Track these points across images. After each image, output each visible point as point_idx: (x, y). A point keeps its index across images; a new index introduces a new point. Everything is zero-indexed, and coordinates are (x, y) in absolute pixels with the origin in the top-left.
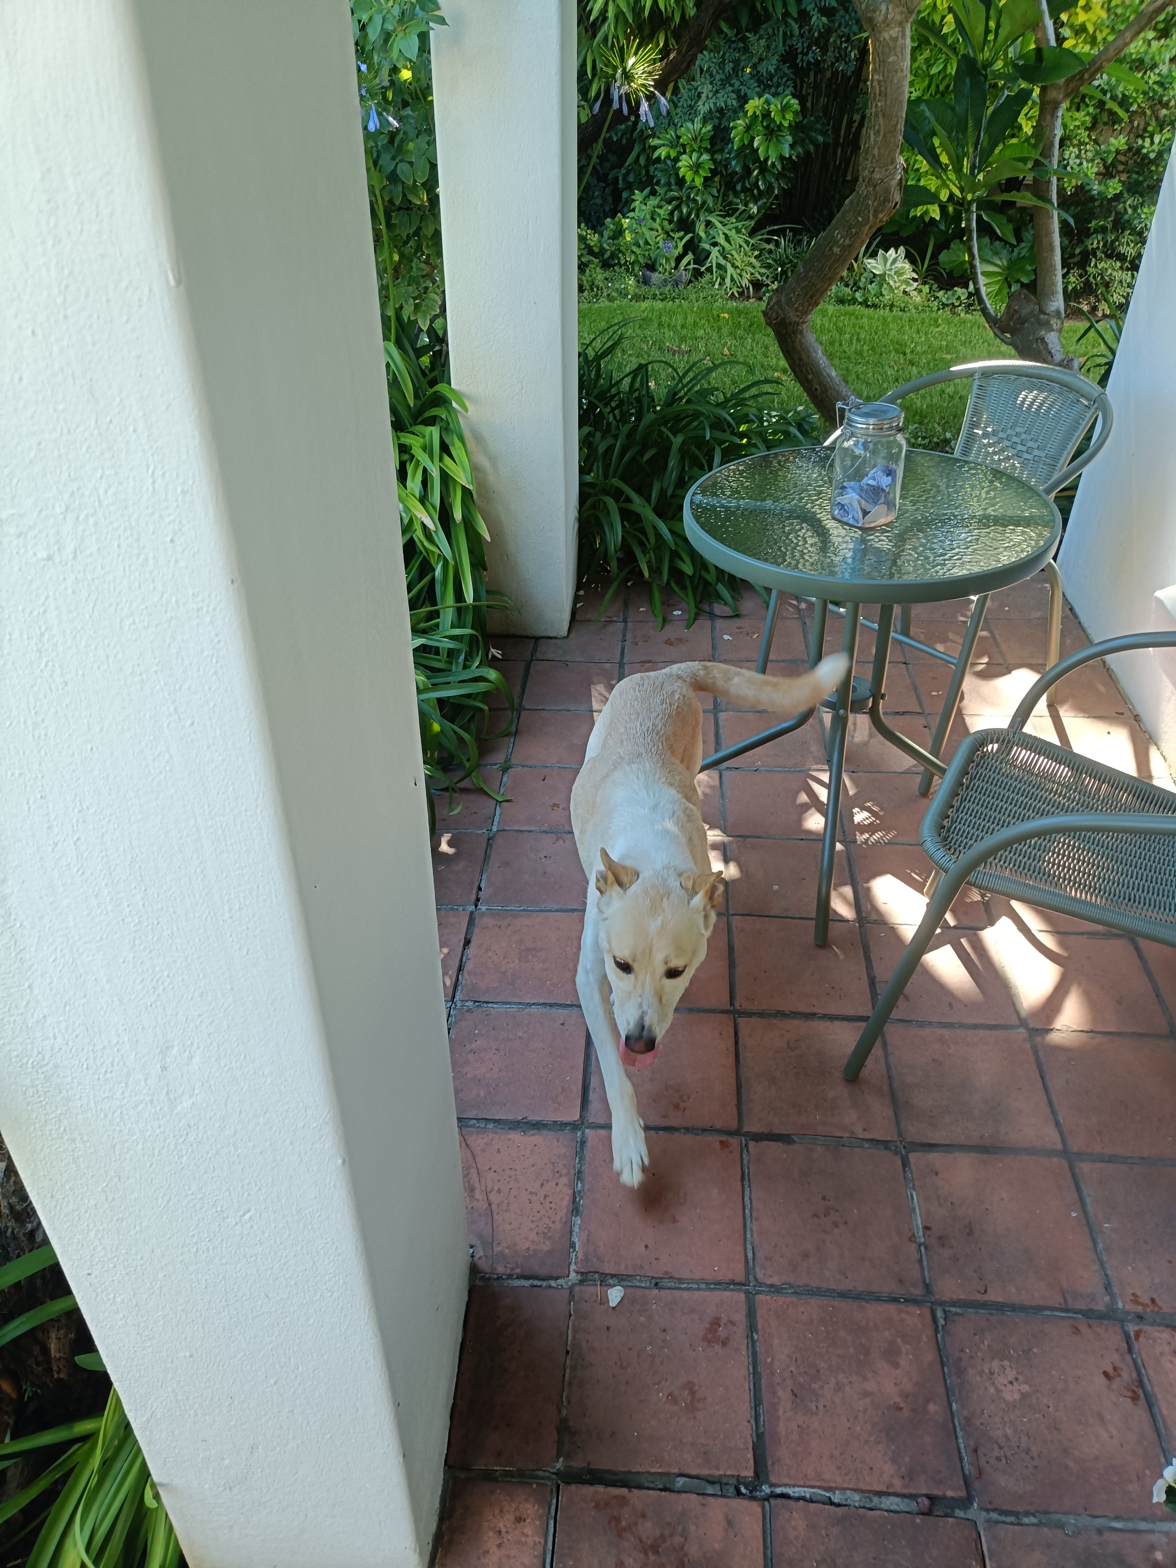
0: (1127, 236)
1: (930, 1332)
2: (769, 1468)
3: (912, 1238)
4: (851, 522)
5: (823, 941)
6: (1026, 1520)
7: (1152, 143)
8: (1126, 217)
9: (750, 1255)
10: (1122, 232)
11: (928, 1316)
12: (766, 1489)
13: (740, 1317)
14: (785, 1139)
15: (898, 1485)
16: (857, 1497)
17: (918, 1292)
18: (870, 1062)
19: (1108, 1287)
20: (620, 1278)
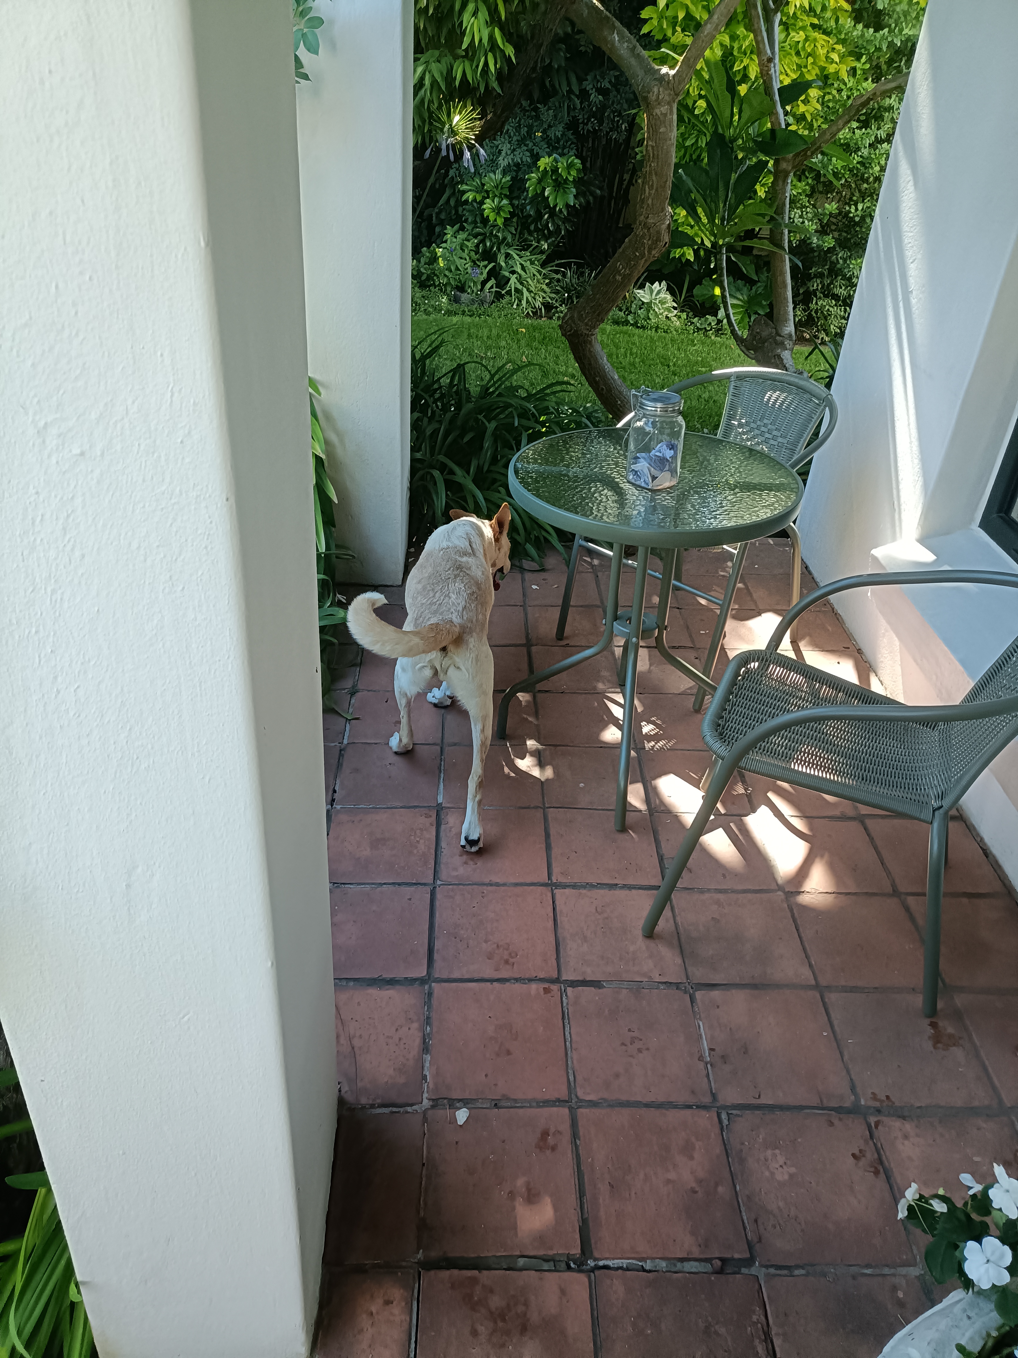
0: (839, 281)
1: (717, 1130)
2: (593, 1246)
3: (701, 1058)
4: (643, 485)
5: (622, 827)
6: (797, 1272)
7: (857, 210)
8: (839, 266)
9: (571, 1078)
10: (836, 278)
11: (716, 1119)
12: (591, 1263)
13: (565, 1127)
14: (596, 984)
15: (696, 1253)
16: (664, 1264)
17: (707, 1100)
18: (661, 922)
19: (853, 1089)
20: (465, 1102)
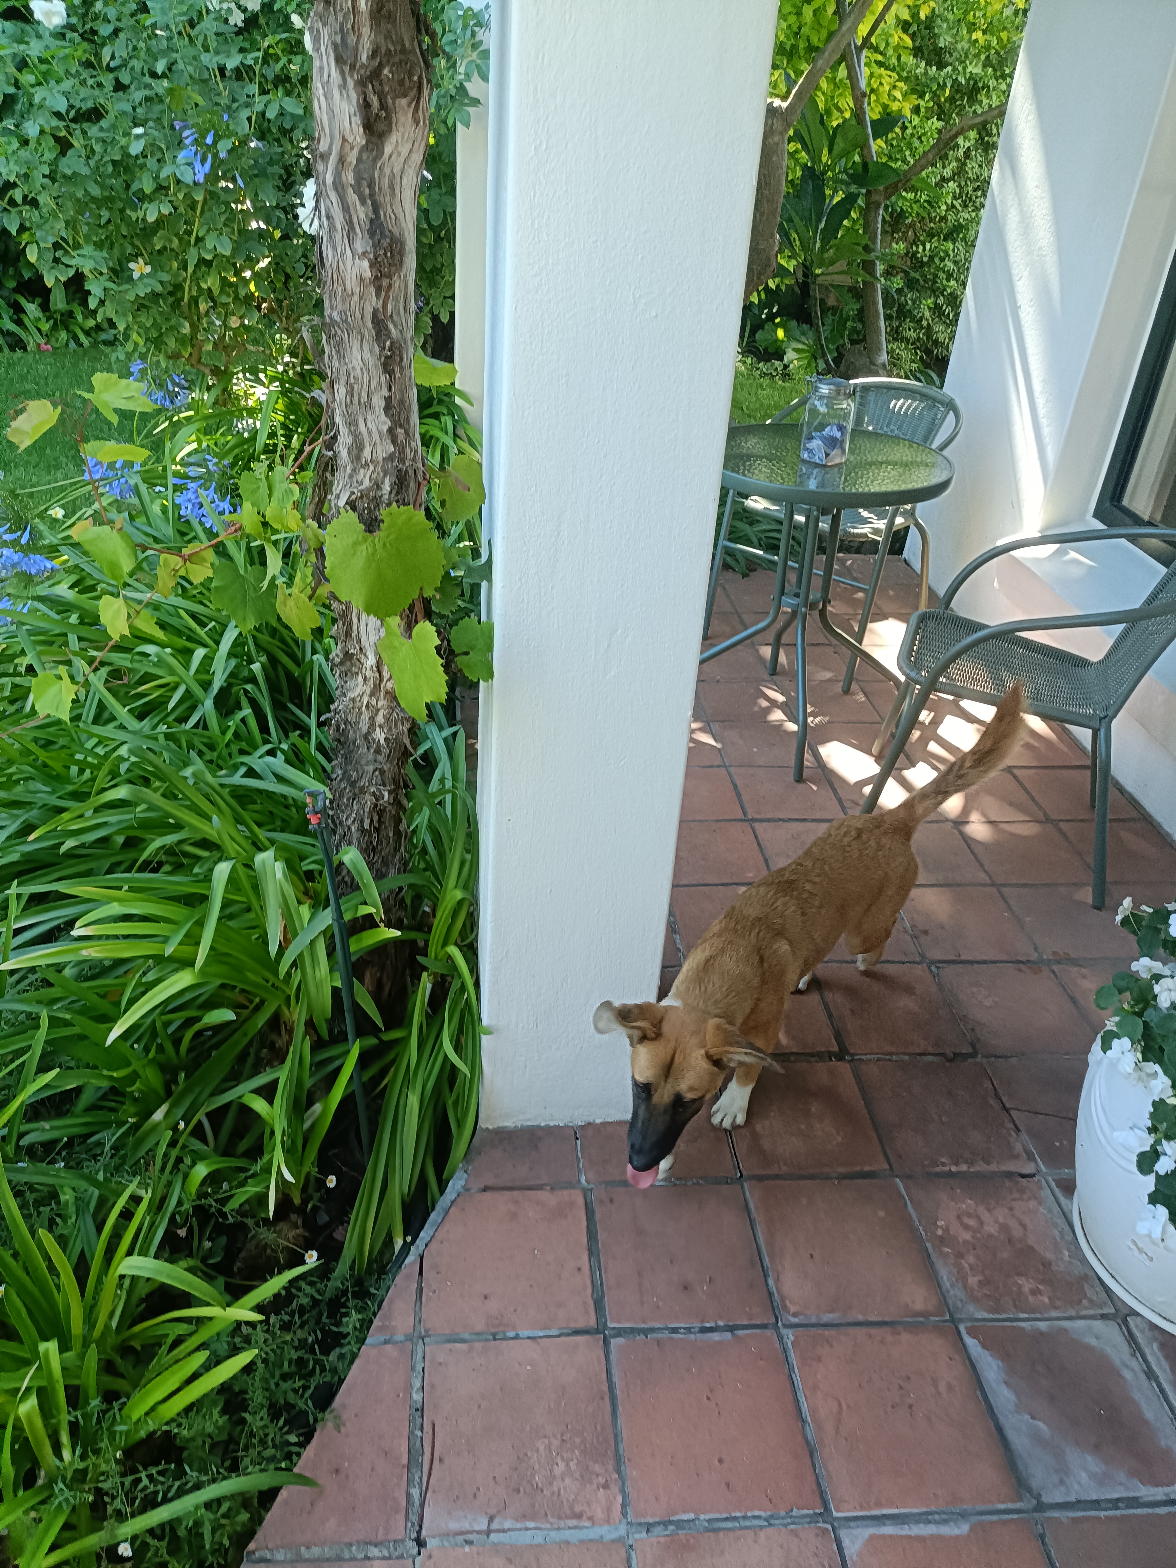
1: (930, 977)
2: (848, 1047)
3: (906, 932)
4: (817, 461)
5: (800, 779)
11: (927, 969)
12: (848, 1058)
15: (931, 1050)
16: (907, 1058)
17: (918, 959)
19: (1036, 949)
